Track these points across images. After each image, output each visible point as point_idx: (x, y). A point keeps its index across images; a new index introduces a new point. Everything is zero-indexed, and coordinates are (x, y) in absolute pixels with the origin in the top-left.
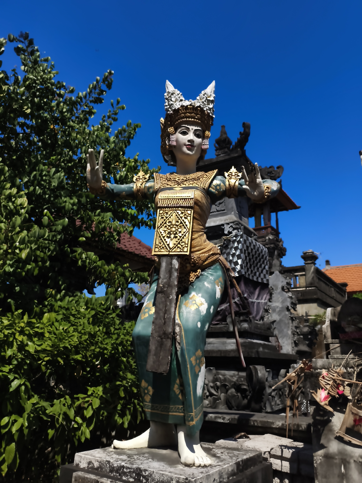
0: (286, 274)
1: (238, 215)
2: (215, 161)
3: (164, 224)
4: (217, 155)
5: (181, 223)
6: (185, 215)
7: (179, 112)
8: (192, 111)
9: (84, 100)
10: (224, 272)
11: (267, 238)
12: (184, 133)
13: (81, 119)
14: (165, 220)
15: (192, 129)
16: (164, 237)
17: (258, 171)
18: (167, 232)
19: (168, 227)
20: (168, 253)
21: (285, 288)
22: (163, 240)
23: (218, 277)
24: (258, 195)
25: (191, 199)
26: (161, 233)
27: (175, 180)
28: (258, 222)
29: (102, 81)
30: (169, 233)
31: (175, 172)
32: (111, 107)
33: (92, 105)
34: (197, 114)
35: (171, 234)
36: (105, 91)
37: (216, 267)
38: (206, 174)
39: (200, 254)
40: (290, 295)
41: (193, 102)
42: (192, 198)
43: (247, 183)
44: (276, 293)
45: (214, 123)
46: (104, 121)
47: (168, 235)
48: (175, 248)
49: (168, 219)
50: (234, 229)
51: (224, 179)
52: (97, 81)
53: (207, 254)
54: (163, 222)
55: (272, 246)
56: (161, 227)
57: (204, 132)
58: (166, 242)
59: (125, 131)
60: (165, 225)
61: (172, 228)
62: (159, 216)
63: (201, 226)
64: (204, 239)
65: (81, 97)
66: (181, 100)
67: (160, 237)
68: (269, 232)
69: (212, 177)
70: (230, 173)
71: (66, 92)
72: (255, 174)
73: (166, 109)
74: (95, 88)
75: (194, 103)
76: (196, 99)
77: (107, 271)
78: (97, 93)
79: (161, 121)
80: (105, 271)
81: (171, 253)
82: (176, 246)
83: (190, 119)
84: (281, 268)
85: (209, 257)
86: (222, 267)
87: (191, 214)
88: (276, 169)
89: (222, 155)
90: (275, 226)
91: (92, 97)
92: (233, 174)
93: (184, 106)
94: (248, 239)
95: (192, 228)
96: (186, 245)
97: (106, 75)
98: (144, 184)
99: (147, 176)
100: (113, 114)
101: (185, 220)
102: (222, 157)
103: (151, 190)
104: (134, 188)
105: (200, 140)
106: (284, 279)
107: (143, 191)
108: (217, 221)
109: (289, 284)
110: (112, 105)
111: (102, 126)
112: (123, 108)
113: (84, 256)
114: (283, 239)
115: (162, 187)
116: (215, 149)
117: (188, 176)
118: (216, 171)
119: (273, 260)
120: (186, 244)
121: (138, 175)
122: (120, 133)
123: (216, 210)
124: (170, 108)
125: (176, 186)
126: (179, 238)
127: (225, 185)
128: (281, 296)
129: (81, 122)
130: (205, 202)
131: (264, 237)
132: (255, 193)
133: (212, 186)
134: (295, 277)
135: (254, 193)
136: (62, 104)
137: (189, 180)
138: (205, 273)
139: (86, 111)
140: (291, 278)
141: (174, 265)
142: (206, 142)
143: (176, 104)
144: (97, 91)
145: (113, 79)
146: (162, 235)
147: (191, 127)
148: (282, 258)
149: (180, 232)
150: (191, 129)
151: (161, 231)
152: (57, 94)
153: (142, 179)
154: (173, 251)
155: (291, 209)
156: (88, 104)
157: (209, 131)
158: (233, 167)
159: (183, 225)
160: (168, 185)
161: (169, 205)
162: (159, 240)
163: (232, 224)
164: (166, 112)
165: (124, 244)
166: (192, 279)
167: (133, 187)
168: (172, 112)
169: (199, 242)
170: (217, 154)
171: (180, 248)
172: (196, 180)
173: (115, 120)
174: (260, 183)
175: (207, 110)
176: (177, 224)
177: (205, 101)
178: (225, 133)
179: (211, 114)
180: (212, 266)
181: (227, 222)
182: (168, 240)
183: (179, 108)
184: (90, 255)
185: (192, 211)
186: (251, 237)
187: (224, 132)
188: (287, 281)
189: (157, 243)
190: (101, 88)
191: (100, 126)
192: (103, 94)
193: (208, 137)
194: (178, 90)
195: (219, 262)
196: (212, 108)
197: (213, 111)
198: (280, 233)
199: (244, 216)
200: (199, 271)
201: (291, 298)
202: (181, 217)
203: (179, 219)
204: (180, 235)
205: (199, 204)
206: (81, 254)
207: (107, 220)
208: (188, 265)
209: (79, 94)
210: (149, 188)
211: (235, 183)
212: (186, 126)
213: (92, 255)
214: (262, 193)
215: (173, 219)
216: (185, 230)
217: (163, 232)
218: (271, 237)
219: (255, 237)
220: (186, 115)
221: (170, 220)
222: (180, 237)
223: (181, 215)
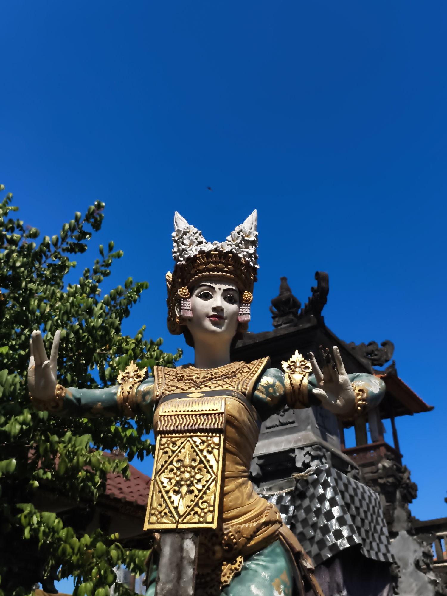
0: (420, 535)
1: (318, 432)
2: (271, 336)
3: (169, 465)
4: (276, 326)
5: (201, 462)
6: (209, 445)
7: (196, 262)
8: (218, 259)
9: (52, 249)
10: (289, 561)
11: (380, 465)
12: (206, 296)
13: (46, 277)
14: (170, 457)
15: (220, 289)
16: (167, 492)
17: (340, 361)
18: (173, 482)
19: (175, 470)
20: (174, 526)
21: (421, 563)
22: (166, 498)
23: (279, 572)
24: (344, 406)
25: (219, 414)
26: (162, 483)
27: (191, 379)
28: (360, 436)
29: (84, 217)
30: (178, 483)
31: (193, 363)
32: (100, 256)
33: (66, 255)
34: (227, 265)
35: (182, 486)
36: (90, 234)
37: (273, 551)
38: (248, 365)
39: (240, 524)
40: (433, 578)
41: (219, 244)
42: (222, 413)
43: (322, 383)
44: (404, 574)
45: (258, 277)
46: (87, 278)
47: (176, 488)
48: (189, 514)
49: (177, 455)
50: (314, 458)
51: (280, 374)
52: (77, 219)
53: (255, 524)
54: (166, 462)
55: (391, 480)
56: (164, 472)
57: (241, 293)
58: (172, 502)
59: (120, 294)
60: (170, 467)
61: (183, 472)
62: (160, 449)
63: (241, 465)
64: (247, 491)
65: (48, 243)
66: (200, 243)
67: (160, 492)
68: (383, 455)
69: (259, 371)
70: (292, 362)
71: (22, 236)
72: (335, 366)
73: (175, 257)
74: (72, 229)
75: (222, 246)
76: (225, 240)
77: (76, 550)
78: (76, 237)
79: (167, 278)
80: (73, 548)
81: (181, 526)
82: (191, 510)
83: (215, 273)
84: (410, 524)
85: (258, 529)
86: (286, 550)
87: (219, 444)
88: (380, 347)
89: (284, 326)
90: (392, 444)
91: (67, 243)
92: (298, 364)
93: (204, 252)
94: (340, 477)
95: (223, 471)
96: (211, 509)
97: (92, 210)
98: (136, 386)
99: (142, 373)
100: (103, 266)
101: (210, 457)
102: (285, 328)
103: (149, 398)
104: (119, 394)
105: (234, 307)
106: (417, 547)
107: (134, 399)
108: (282, 442)
109: (427, 555)
110: (101, 252)
111: (83, 285)
112: (119, 256)
113: (35, 520)
114: (409, 468)
115: (167, 393)
116: (272, 315)
117: (214, 371)
118: (265, 360)
119: (394, 509)
120: (210, 506)
121: (126, 371)
122: (113, 298)
123: (278, 423)
124: (181, 255)
125: (193, 389)
126: (196, 492)
127: (284, 385)
128: (415, 580)
129: (46, 281)
130: (246, 419)
131: (373, 464)
132: (338, 402)
133: (260, 387)
134: (437, 541)
135: (336, 401)
136: (15, 255)
137: (215, 377)
138: (251, 564)
139: (55, 265)
140: (430, 544)
141: (187, 552)
142: (246, 309)
143: (191, 250)
144: (76, 233)
145: (103, 215)
146: (164, 487)
147: (217, 286)
148: (411, 502)
149: (199, 481)
150: (217, 289)
151: (163, 479)
152: (7, 239)
153: (132, 378)
154: (185, 521)
155: (418, 412)
156: (59, 253)
157: (250, 290)
158: (297, 351)
159: (204, 466)
160: (177, 388)
161: (179, 428)
162: (158, 498)
163: (308, 449)
164: (174, 262)
165: (120, 486)
166: (225, 578)
167: (116, 394)
168: (184, 262)
169: (238, 498)
170: (276, 323)
171: (199, 516)
172: (228, 378)
173: (106, 274)
174: (345, 383)
175: (244, 256)
176: (194, 464)
177: (241, 243)
178: (288, 290)
179: (251, 263)
180: (265, 547)
181: (300, 444)
182: (176, 498)
183: (195, 256)
184: (49, 518)
185: (222, 438)
186: (346, 473)
187: (284, 288)
188: (423, 549)
189: (155, 505)
190: (83, 229)
191: (79, 286)
192: (85, 238)
193: (248, 302)
194: (195, 227)
195: (280, 540)
196: (254, 253)
197: (256, 258)
198: (401, 456)
199: (330, 433)
200: (239, 559)
201: (434, 583)
202: (201, 451)
203: (197, 455)
204: (199, 486)
205: (236, 423)
206: (30, 515)
207: (82, 449)
208: (217, 548)
209: (44, 239)
210: (146, 394)
211: (301, 381)
212: (209, 284)
213: (51, 517)
214: (351, 402)
215: (186, 454)
216: (209, 476)
217: (166, 481)
218: (387, 464)
219: (354, 471)
220: (208, 266)
221: (180, 456)
222: (199, 491)
223: (201, 447)
